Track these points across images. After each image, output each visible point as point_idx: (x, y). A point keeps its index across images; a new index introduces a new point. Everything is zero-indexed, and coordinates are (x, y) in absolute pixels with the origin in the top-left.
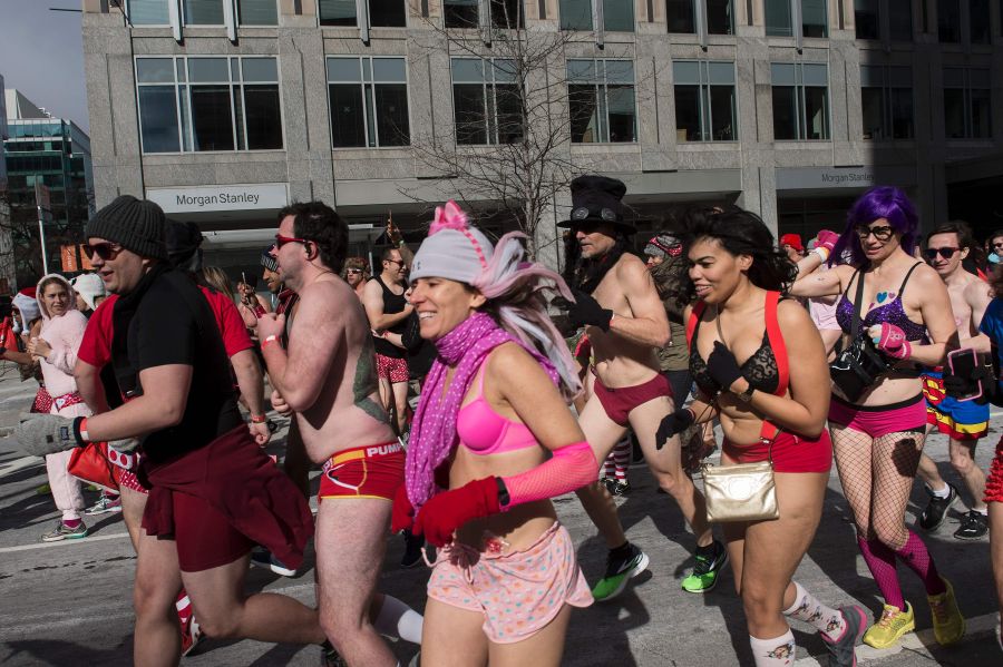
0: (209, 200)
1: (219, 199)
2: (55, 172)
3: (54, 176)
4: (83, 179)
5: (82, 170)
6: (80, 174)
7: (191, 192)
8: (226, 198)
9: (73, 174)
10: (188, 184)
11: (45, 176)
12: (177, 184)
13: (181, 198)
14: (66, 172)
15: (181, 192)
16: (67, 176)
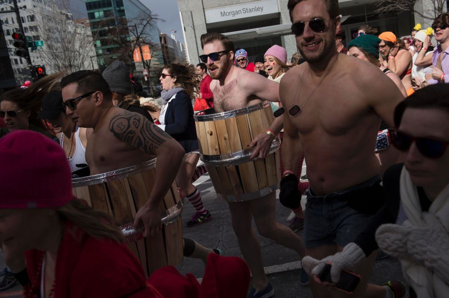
0: (237, 13)
1: (242, 11)
2: (109, 8)
3: (109, 11)
4: (123, 11)
5: (123, 5)
6: (122, 8)
7: (228, 9)
8: (246, 11)
9: (118, 9)
10: (226, 5)
11: (104, 11)
12: (220, 6)
13: (223, 13)
14: (114, 8)
15: (222, 10)
16: (115, 10)
